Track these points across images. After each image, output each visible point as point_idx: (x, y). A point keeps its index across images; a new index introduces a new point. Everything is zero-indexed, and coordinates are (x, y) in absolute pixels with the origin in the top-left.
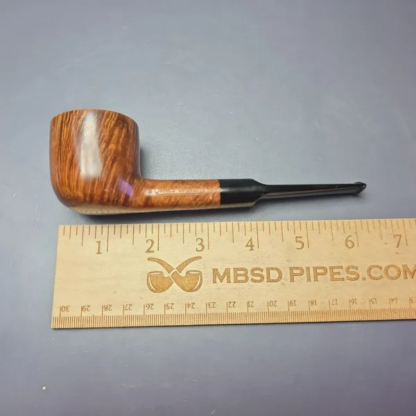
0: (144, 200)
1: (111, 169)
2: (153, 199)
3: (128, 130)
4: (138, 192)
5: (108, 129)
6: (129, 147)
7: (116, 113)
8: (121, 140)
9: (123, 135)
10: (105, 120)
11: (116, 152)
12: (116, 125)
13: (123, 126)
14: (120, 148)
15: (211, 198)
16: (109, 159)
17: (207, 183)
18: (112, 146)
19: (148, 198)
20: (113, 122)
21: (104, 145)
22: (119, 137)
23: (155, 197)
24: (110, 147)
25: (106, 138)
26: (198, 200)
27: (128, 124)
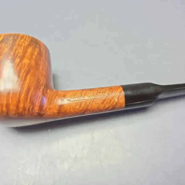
0: (57, 108)
1: (25, 80)
2: (65, 106)
3: (40, 50)
4: (51, 100)
5: (22, 48)
6: (42, 63)
7: (29, 37)
8: (34, 57)
9: (36, 53)
10: (20, 41)
11: (29, 66)
12: (29, 45)
13: (36, 47)
14: (33, 62)
15: (117, 100)
16: (23, 71)
17: (111, 89)
18: (26, 61)
19: (61, 106)
20: (27, 43)
21: (18, 60)
22: (32, 55)
23: (68, 104)
24: (24, 61)
25: (20, 55)
26: (105, 103)
27: (40, 46)
